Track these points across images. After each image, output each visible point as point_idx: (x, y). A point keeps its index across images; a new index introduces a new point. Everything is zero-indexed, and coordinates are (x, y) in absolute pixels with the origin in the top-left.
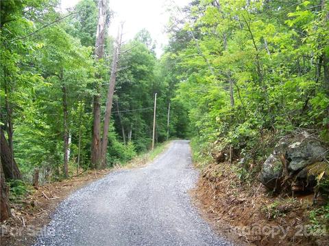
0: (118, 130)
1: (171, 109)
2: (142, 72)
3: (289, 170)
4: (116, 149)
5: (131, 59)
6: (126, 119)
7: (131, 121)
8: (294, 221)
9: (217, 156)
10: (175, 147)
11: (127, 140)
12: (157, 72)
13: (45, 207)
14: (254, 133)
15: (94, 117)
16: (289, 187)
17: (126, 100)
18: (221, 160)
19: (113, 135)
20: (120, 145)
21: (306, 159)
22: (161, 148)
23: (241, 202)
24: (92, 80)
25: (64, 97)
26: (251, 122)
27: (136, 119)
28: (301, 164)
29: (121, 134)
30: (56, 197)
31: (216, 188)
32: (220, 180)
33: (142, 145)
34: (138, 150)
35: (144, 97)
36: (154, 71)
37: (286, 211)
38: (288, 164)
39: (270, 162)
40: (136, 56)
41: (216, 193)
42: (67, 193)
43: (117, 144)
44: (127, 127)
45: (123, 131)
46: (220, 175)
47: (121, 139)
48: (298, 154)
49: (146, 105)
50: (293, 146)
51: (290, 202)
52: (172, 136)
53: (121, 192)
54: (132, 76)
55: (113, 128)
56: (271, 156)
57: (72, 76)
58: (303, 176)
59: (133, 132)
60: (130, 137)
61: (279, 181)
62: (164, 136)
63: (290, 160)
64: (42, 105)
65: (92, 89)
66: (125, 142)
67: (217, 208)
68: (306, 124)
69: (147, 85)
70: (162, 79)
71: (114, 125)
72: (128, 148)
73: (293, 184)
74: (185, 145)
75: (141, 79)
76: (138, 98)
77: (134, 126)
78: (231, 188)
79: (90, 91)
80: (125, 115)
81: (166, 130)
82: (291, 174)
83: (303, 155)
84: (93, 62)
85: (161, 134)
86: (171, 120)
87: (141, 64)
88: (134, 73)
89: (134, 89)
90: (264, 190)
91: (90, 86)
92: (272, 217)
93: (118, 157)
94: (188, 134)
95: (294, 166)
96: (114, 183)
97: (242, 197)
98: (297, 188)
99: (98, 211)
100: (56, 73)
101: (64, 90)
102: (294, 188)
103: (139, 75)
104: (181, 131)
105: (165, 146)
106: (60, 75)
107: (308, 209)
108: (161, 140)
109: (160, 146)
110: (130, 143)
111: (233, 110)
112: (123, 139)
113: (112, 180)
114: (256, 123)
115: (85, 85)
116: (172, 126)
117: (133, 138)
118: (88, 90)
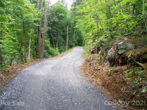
0: (51, 43)
1: (75, 33)
2: (62, 16)
3: (118, 54)
4: (51, 51)
5: (57, 11)
6: (55, 38)
7: (57, 38)
8: (119, 76)
9: (91, 51)
10: (77, 50)
11: (56, 47)
12: (69, 16)
13: (14, 73)
14: (106, 40)
15: (38, 36)
16: (118, 62)
17: (55, 29)
18: (93, 53)
19: (49, 45)
20: (52, 49)
21: (125, 49)
22: (70, 50)
23: (99, 69)
24: (36, 19)
25: (24, 27)
26: (106, 36)
27: (60, 38)
28: (123, 51)
29: (53, 45)
30: (19, 69)
31: (90, 64)
32: (91, 61)
33: (62, 49)
34: (61, 51)
35: (63, 28)
36: (67, 16)
37: (116, 72)
38: (118, 52)
39: (111, 51)
40: (59, 9)
41: (90, 66)
42: (25, 68)
43: (51, 49)
44: (55, 41)
45: (54, 43)
46: (92, 59)
47: (53, 47)
48: (122, 47)
49: (64, 31)
50: (120, 44)
51: (118, 68)
52: (76, 45)
53: (49, 67)
54: (57, 18)
55: (49, 42)
56: (112, 49)
57: (27, 17)
58: (124, 57)
59: (58, 43)
60: (57, 46)
61: (114, 59)
62: (72, 45)
63: (119, 50)
64: (14, 31)
65: (36, 23)
66: (55, 48)
67: (89, 73)
68: (126, 34)
69: (64, 22)
70: (71, 20)
71: (50, 41)
72: (56, 50)
73: (120, 60)
74: (81, 49)
75: (61, 20)
76: (60, 28)
77: (59, 41)
78: (96, 64)
79: (36, 24)
80: (55, 36)
81: (73, 42)
82: (119, 56)
83: (124, 47)
84: (36, 11)
85: (71, 44)
86: (75, 38)
87: (61, 13)
88: (58, 17)
89: (58, 24)
90: (109, 64)
91: (35, 22)
92: (110, 74)
93: (51, 55)
94: (83, 44)
95: (120, 52)
96: (47, 64)
97: (100, 67)
98: (121, 62)
99: (37, 74)
100: (20, 16)
101: (23, 23)
102: (120, 62)
103: (61, 18)
104: (80, 43)
105: (72, 49)
106: (21, 17)
107: (125, 70)
108: (71, 47)
109: (70, 49)
110: (57, 48)
111: (98, 30)
112: (54, 47)
113: (46, 62)
114: (108, 36)
115: (33, 21)
116: (76, 41)
117: (58, 46)
118: (34, 24)
